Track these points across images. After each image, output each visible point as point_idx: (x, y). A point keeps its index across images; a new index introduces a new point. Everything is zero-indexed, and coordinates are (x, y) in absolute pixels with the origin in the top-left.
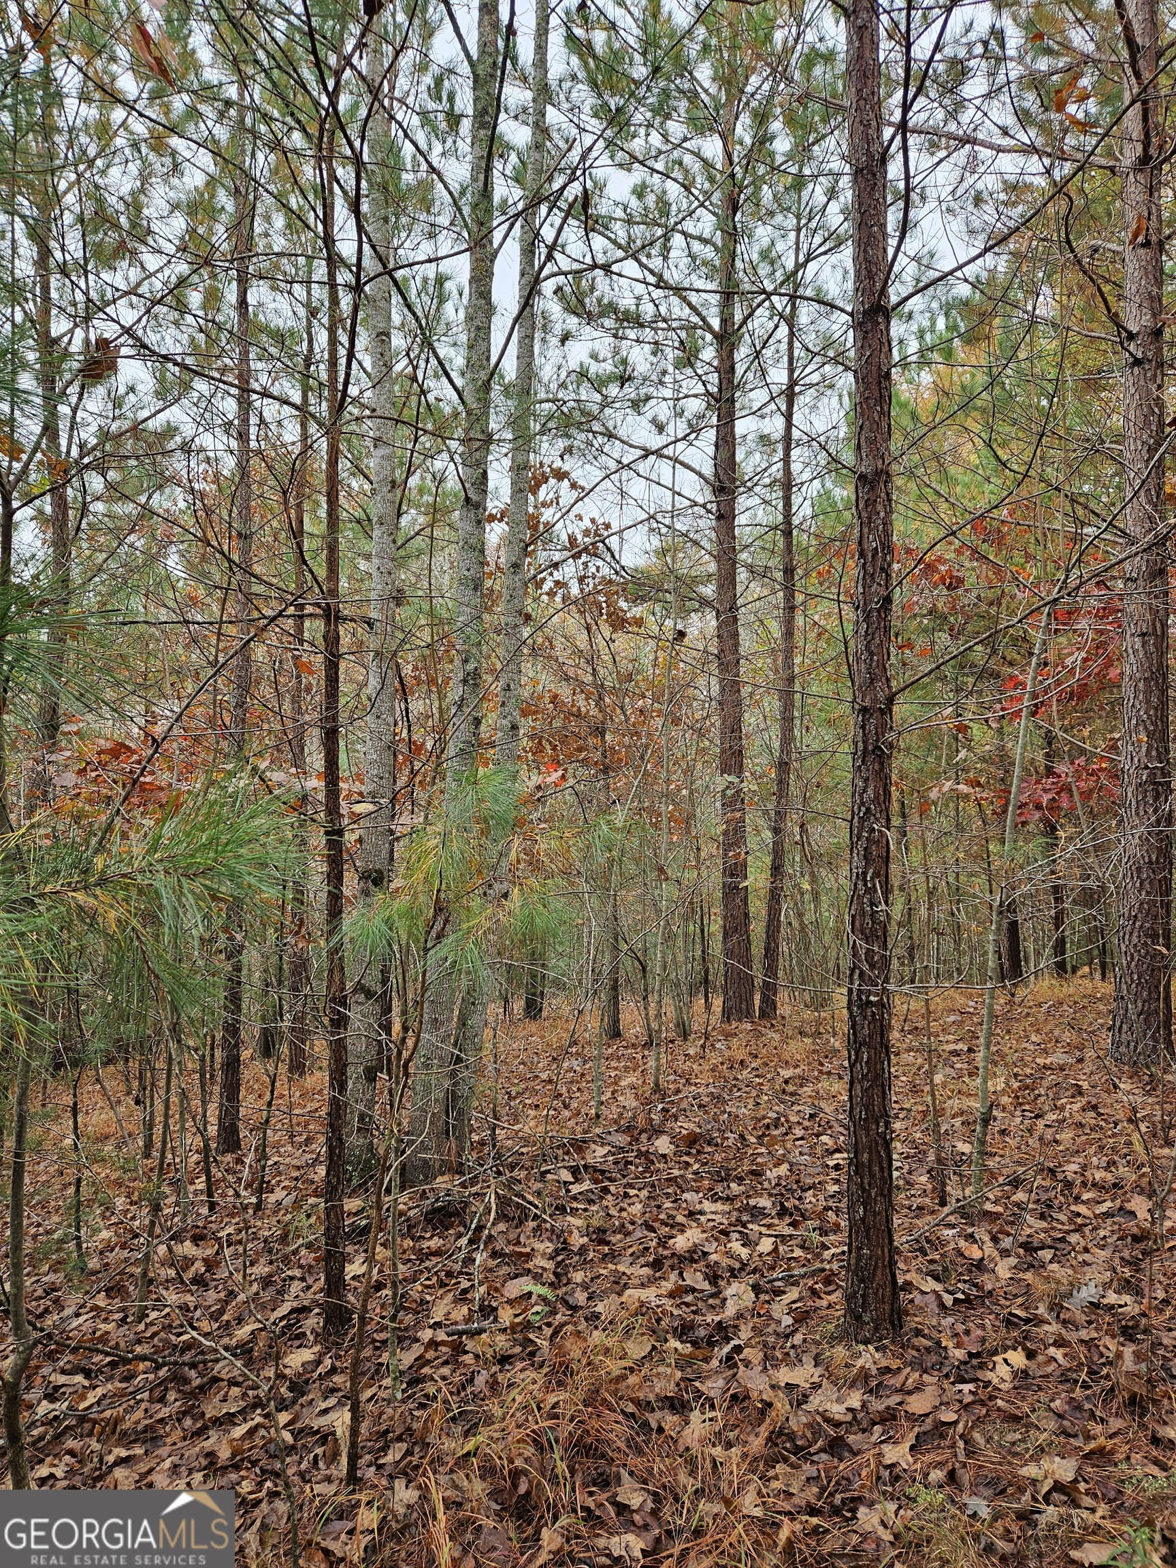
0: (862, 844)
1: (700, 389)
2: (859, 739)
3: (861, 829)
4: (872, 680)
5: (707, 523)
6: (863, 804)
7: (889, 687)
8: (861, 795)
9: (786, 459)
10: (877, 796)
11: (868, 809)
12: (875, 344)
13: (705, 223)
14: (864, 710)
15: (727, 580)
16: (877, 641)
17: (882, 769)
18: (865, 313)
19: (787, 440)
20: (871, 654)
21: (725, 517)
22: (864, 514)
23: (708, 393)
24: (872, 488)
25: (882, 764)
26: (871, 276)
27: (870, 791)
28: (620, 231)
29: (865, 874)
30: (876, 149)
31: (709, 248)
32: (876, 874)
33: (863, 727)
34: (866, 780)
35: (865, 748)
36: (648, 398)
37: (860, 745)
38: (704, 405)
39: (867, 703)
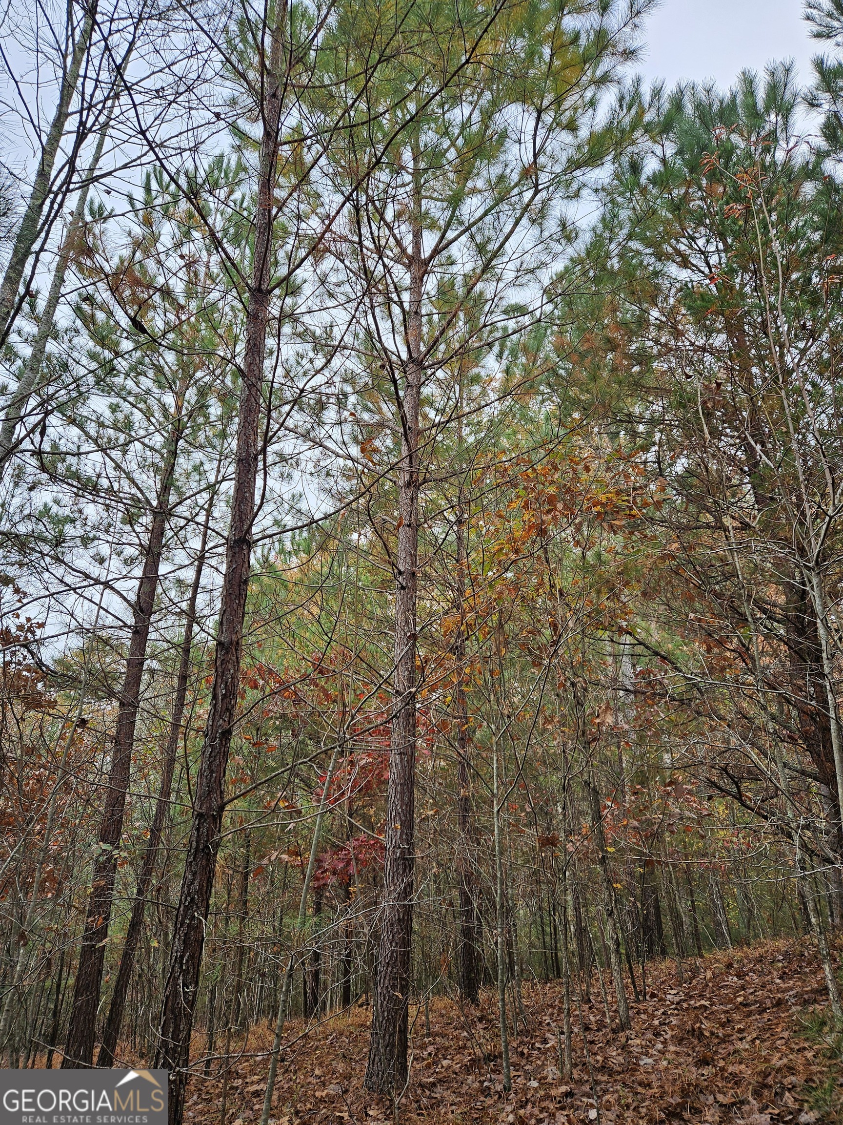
0: (184, 929)
1: (137, 541)
2: (194, 839)
3: (184, 917)
4: (210, 792)
5: (126, 635)
6: (189, 894)
7: (222, 798)
8: (189, 887)
9: (193, 599)
10: (201, 886)
11: (193, 899)
12: (240, 561)
13: (158, 440)
14: (200, 816)
15: (134, 679)
16: (217, 762)
17: (207, 865)
18: (235, 541)
19: (196, 585)
20: (212, 772)
21: (140, 633)
22: (220, 670)
23: (141, 545)
24: (227, 653)
25: (208, 860)
26: (241, 521)
27: (196, 884)
28: (92, 429)
29: (182, 957)
30: (252, 450)
31: (157, 455)
32: (191, 957)
33: (198, 830)
34: (194, 874)
35: (197, 847)
36: (95, 538)
37: (194, 844)
38: (137, 553)
39: (203, 811)
